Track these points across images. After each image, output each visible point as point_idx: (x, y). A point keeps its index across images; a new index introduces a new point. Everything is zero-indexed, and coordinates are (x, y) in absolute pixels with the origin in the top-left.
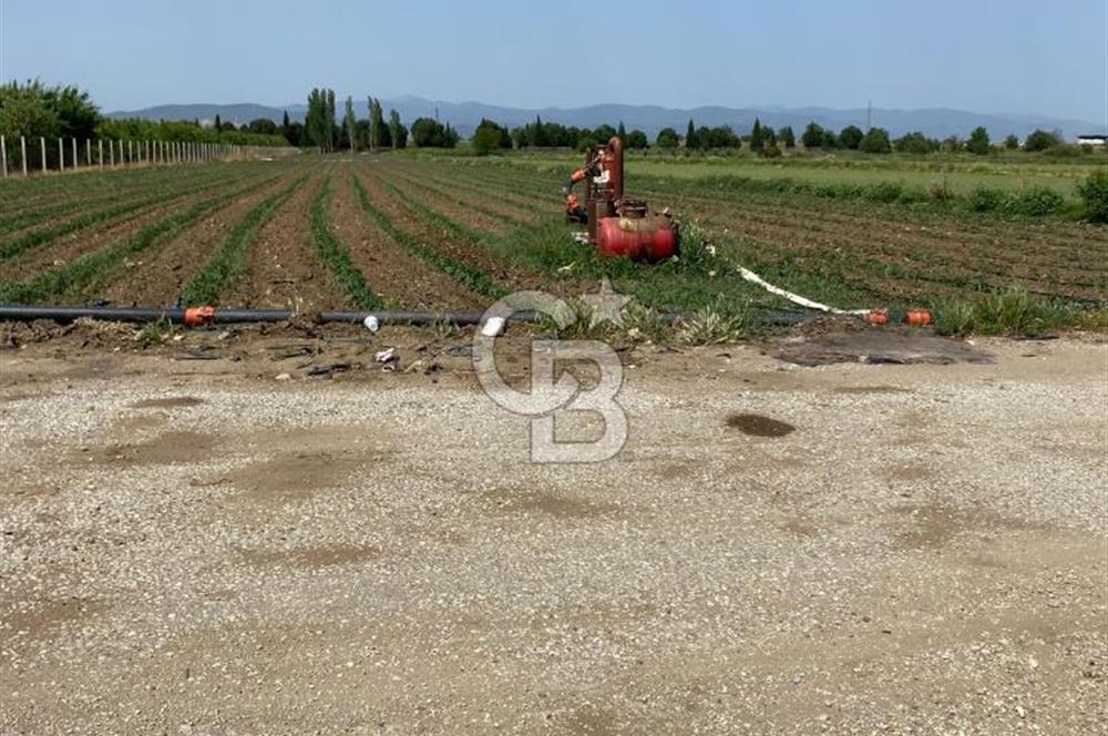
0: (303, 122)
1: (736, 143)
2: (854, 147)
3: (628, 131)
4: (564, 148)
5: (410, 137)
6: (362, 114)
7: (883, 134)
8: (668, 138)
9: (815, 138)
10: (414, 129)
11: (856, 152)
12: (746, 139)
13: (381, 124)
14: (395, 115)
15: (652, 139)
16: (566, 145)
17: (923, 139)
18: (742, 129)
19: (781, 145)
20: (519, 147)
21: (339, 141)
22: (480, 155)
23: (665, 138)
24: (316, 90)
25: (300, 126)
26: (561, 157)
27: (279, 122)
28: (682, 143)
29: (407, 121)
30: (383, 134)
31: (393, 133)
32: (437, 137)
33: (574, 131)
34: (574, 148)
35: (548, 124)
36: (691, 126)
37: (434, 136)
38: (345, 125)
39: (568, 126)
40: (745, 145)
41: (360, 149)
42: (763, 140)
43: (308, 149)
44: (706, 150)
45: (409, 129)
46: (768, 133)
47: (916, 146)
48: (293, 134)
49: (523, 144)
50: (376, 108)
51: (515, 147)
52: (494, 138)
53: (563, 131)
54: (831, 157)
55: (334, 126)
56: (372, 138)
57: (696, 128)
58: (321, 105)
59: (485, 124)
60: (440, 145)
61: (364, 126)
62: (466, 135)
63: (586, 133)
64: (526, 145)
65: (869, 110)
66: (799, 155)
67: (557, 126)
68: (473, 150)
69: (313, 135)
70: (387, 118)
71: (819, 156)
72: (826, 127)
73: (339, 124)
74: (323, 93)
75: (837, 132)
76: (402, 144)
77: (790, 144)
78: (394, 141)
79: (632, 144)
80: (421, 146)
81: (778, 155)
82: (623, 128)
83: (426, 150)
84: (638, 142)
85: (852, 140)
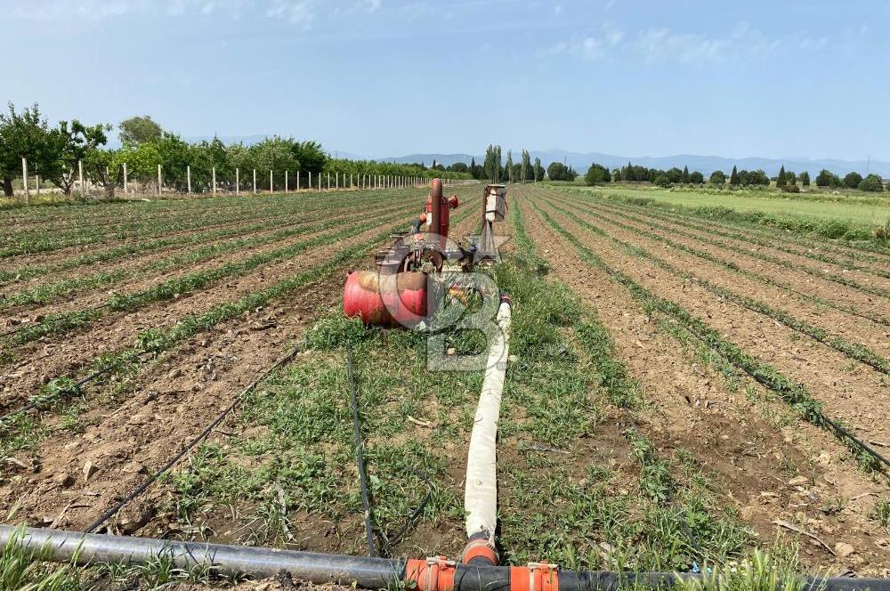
0: (483, 165)
1: (766, 182)
2: (855, 187)
3: (690, 172)
4: (646, 182)
5: (546, 175)
6: (518, 160)
7: (877, 180)
8: (718, 178)
9: (826, 180)
10: (549, 169)
11: (856, 190)
12: (774, 179)
13: (529, 166)
14: (538, 161)
15: (707, 178)
16: (647, 180)
18: (772, 173)
19: (799, 184)
20: (616, 181)
21: (503, 176)
22: (589, 186)
23: (715, 177)
24: (490, 147)
25: (481, 167)
26: (644, 187)
27: (469, 165)
28: (728, 181)
29: (545, 165)
30: (531, 173)
31: (536, 172)
32: (563, 174)
33: (653, 171)
34: (652, 182)
35: (636, 167)
37: (562, 174)
38: (507, 167)
39: (649, 168)
40: (773, 184)
41: (515, 181)
42: (787, 180)
43: (483, 181)
44: (744, 186)
45: (546, 169)
46: (791, 176)
48: (476, 172)
49: (618, 178)
50: (527, 157)
51: (612, 181)
52: (599, 176)
53: (646, 171)
54: (836, 193)
55: (500, 167)
56: (523, 175)
57: (739, 171)
58: (494, 156)
59: (594, 166)
60: (565, 179)
61: (519, 167)
63: (661, 173)
64: (620, 180)
65: (869, 162)
66: (812, 191)
67: (642, 168)
68: (586, 182)
69: (488, 173)
70: (533, 163)
71: (828, 193)
72: (834, 173)
73: (503, 166)
74: (495, 148)
75: (842, 176)
76: (541, 178)
77: (806, 183)
78: (536, 176)
79: (693, 181)
80: (552, 180)
81: (797, 191)
82: (686, 170)
83: (555, 182)
84: (697, 179)
85: (853, 182)
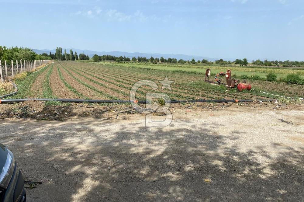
0: (54, 54)
1: (148, 61)
2: (170, 62)
3: (126, 58)
5: (79, 58)
6: (69, 53)
7: (176, 60)
8: (134, 59)
9: (163, 60)
10: (80, 56)
12: (149, 60)
13: (72, 55)
14: (76, 53)
15: (131, 59)
16: (113, 60)
17: (183, 61)
18: (148, 58)
19: (156, 61)
21: (63, 58)
22: (95, 62)
24: (57, 48)
25: (53, 55)
26: (112, 62)
27: (49, 54)
28: (137, 60)
29: (78, 54)
30: (74, 57)
31: (75, 57)
32: (85, 58)
33: (115, 57)
34: (115, 61)
35: (109, 56)
36: (139, 57)
37: (84, 57)
38: (64, 55)
39: (113, 56)
41: (68, 60)
42: (153, 61)
43: (56, 60)
44: (142, 62)
45: (78, 56)
46: (154, 59)
47: (182, 62)
48: (52, 57)
49: (104, 59)
50: (72, 52)
51: (102, 60)
52: (97, 58)
54: (166, 64)
56: (71, 58)
57: (140, 57)
58: (59, 51)
59: (95, 55)
60: (85, 59)
61: (68, 55)
62: (91, 57)
63: (117, 58)
64: (105, 60)
65: (172, 55)
66: (160, 64)
67: (111, 56)
68: (93, 61)
69: (57, 57)
70: (74, 54)
71: (164, 64)
72: (165, 58)
73: (63, 55)
74: (59, 48)
75: (167, 59)
76: (77, 59)
77: (158, 61)
78: (75, 58)
79: (127, 60)
80: (81, 60)
81: (156, 63)
82: (125, 57)
83: (83, 60)
84: (128, 60)
85: (170, 61)
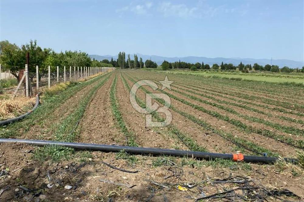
0: (116, 61)
1: (235, 68)
2: (269, 70)
3: (205, 64)
4: (186, 69)
5: (144, 65)
6: (133, 59)
7: (277, 67)
8: (216, 67)
10: (146, 63)
11: (270, 72)
12: (237, 67)
13: (137, 61)
14: (141, 59)
15: (211, 66)
17: (289, 69)
18: (236, 64)
19: (248, 69)
20: (174, 68)
21: (126, 66)
22: (164, 70)
23: (215, 66)
24: (120, 53)
25: (116, 62)
26: (186, 71)
27: (110, 60)
28: (220, 68)
29: (144, 61)
31: (140, 64)
32: (152, 65)
33: (189, 64)
34: (189, 69)
35: (182, 62)
36: (222, 63)
37: (151, 65)
38: (127, 61)
39: (188, 63)
40: (237, 69)
41: (131, 68)
42: (243, 68)
43: (118, 68)
44: (227, 70)
45: (144, 63)
46: (243, 66)
47: (287, 71)
48: (114, 64)
49: (175, 67)
50: (136, 58)
52: (167, 66)
53: (186, 64)
54: (262, 72)
55: (125, 62)
56: (135, 65)
57: (224, 64)
58: (122, 56)
59: (165, 62)
60: (153, 67)
61: (132, 62)
63: (193, 65)
64: (176, 68)
65: (272, 60)
66: (253, 72)
67: (185, 63)
68: (162, 69)
69: (119, 64)
70: (139, 60)
71: (259, 73)
72: (260, 65)
74: (122, 53)
75: (264, 66)
76: (143, 67)
77: (251, 69)
78: (141, 66)
79: (206, 68)
80: (147, 67)
81: (248, 72)
83: (149, 68)
85: (268, 68)
